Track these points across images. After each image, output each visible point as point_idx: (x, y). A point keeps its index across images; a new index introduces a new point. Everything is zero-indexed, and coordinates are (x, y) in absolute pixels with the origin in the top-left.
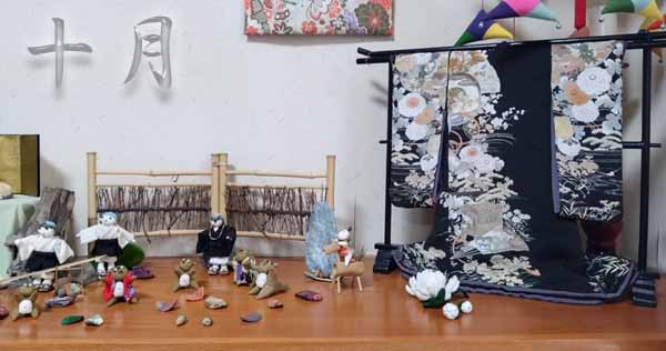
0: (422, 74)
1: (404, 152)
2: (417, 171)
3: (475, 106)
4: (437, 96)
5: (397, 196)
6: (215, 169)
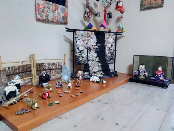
0: (82, 36)
1: (79, 53)
2: (82, 57)
3: (92, 43)
4: (85, 41)
5: (77, 62)
6: (32, 59)
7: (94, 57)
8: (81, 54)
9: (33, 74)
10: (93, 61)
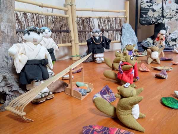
1: (147, 2)
2: (152, 10)
5: (144, 20)
6: (70, 7)
7: (173, 11)
8: (151, 6)
9: (73, 38)
10: (171, 18)
